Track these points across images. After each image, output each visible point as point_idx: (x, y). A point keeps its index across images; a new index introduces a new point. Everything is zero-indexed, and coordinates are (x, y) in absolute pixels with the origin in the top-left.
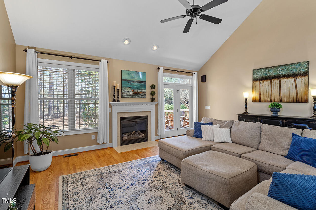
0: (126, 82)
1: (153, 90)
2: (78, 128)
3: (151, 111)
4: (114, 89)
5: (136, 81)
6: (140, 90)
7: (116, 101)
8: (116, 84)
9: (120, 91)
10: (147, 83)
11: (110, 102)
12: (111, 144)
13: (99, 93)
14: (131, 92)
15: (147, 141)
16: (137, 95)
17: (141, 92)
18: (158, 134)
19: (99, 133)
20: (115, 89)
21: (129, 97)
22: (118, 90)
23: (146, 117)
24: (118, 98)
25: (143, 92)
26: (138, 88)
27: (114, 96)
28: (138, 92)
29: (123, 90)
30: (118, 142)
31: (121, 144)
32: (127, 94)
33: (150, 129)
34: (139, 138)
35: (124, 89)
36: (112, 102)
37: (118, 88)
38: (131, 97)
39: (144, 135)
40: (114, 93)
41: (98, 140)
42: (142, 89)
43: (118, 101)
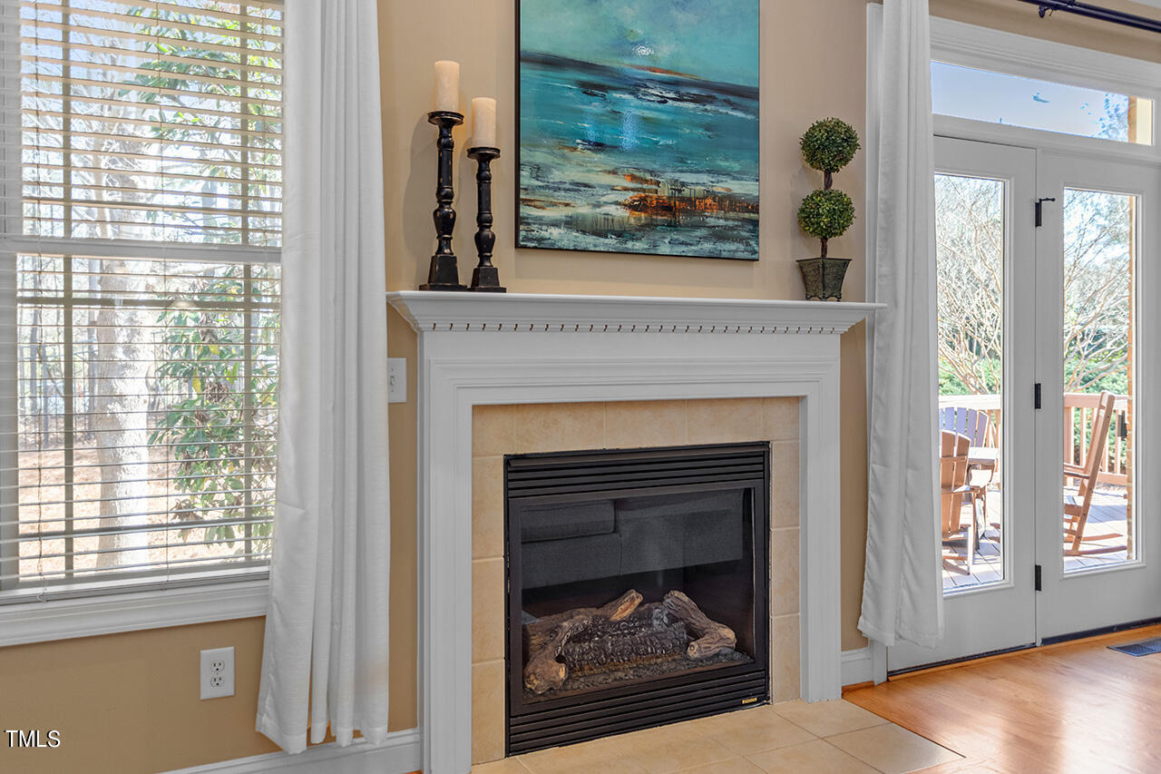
0: (564, 81)
1: (828, 183)
2: (58, 565)
3: (798, 400)
4: (445, 147)
5: (663, 82)
6: (705, 178)
7: (465, 277)
8: (463, 97)
9: (501, 170)
10: (766, 104)
11: (403, 292)
12: (407, 736)
13: (281, 280)
14: (612, 197)
15: (764, 697)
16: (673, 226)
17: (714, 195)
18: (866, 625)
19: (280, 630)
20: (450, 146)
21: (589, 241)
22: (483, 157)
23: (754, 458)
24: (484, 244)
25: (728, 203)
26: (681, 158)
27: (445, 224)
28: (686, 192)
29: (538, 170)
30: (477, 723)
31: (508, 742)
32: (569, 211)
33: (796, 575)
34: (683, 669)
35: (540, 157)
36: (422, 288)
37: (486, 139)
38: (611, 242)
39: (729, 634)
40: (444, 197)
41: (266, 702)
42: (724, 164)
43: (485, 279)
